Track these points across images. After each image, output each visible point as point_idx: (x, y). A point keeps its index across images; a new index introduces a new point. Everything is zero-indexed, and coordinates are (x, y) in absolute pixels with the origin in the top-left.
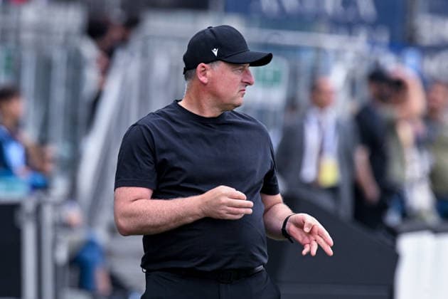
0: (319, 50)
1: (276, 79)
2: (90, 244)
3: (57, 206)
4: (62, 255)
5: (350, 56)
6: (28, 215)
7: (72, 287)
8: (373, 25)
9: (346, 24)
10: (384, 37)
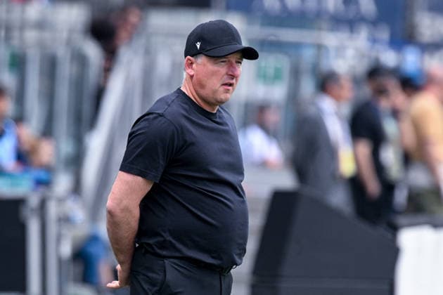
0: (320, 47)
1: (277, 76)
2: (94, 239)
3: (61, 200)
4: (66, 250)
5: (350, 53)
6: (32, 210)
7: (76, 281)
8: (374, 23)
9: (347, 21)
10: (384, 34)
